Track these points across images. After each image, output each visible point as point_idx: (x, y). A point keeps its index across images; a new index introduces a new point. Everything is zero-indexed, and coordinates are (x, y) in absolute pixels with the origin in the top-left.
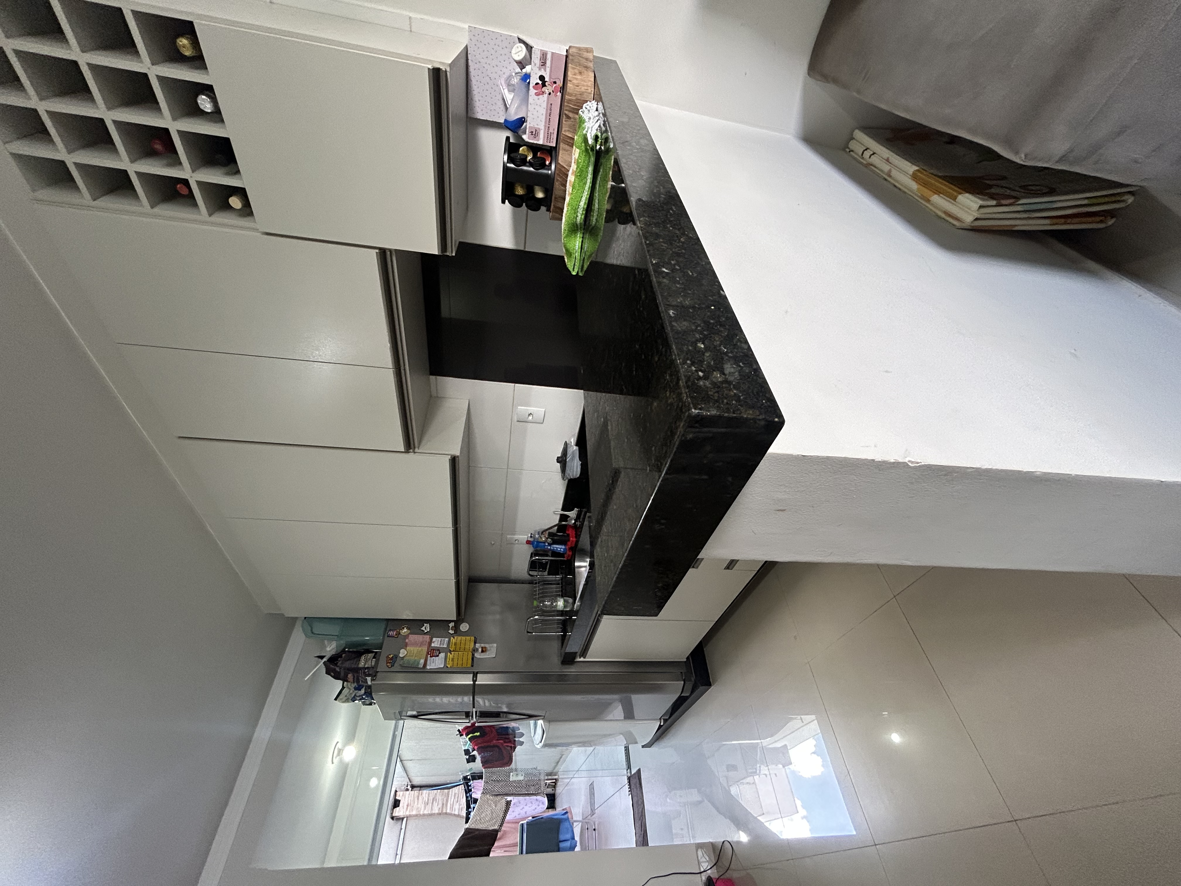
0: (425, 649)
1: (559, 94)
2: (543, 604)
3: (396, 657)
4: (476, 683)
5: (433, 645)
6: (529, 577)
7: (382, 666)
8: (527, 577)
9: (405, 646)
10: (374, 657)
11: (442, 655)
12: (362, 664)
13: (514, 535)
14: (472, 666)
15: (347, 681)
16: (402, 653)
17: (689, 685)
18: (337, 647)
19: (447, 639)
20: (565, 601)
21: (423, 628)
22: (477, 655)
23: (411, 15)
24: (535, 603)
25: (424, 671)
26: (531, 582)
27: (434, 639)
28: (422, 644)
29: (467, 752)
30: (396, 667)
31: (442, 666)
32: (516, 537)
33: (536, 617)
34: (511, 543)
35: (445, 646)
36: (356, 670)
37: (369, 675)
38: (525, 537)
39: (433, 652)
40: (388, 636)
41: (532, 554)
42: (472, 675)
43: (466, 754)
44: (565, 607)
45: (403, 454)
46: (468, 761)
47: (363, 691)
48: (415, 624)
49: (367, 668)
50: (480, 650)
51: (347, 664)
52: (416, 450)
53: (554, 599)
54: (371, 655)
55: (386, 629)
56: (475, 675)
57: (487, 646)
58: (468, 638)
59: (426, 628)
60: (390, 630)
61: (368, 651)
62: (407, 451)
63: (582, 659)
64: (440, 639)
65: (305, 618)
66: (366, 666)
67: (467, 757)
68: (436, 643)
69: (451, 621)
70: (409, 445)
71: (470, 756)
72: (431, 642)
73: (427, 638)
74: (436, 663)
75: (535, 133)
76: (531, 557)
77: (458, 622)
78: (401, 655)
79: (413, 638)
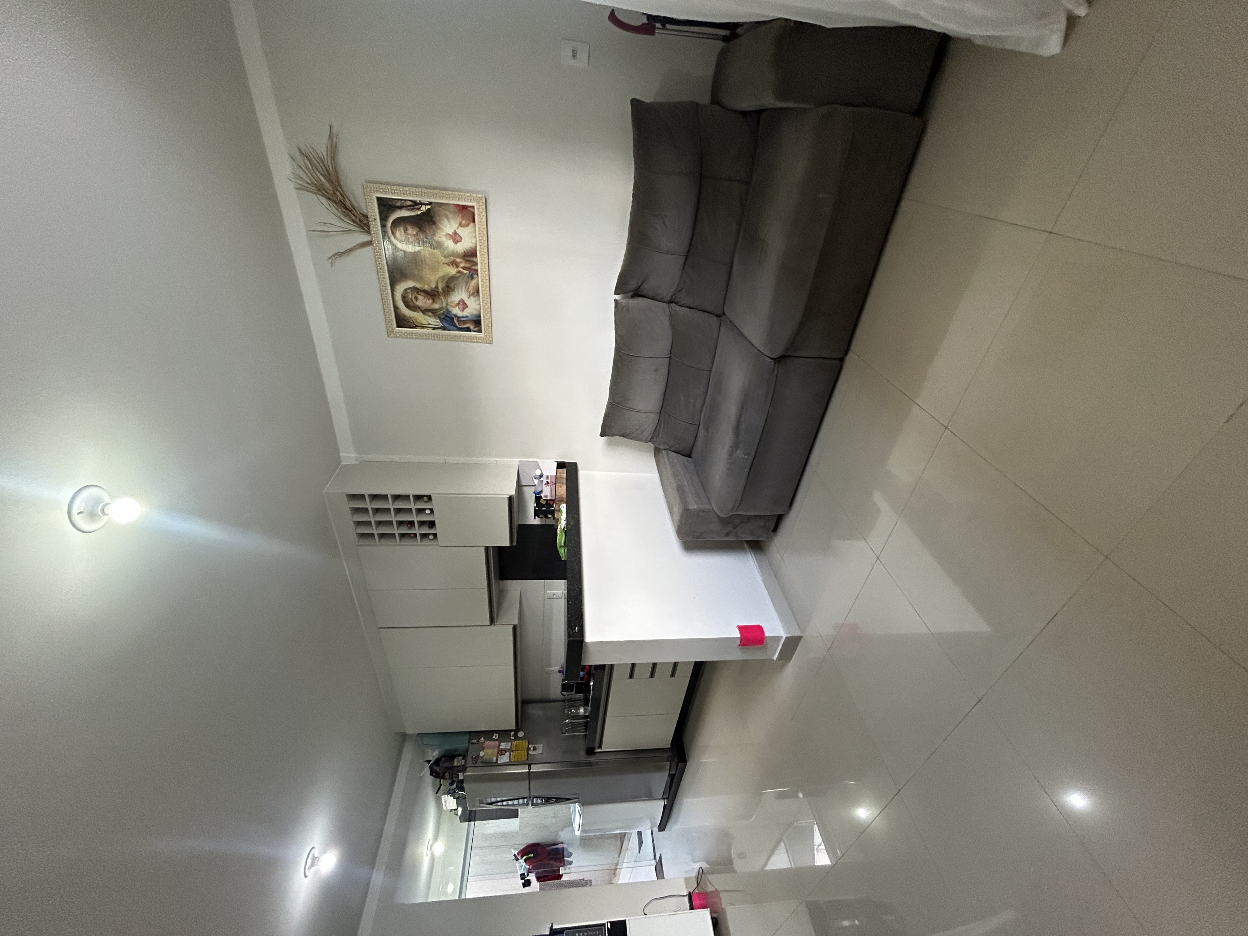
0: (496, 750)
1: (554, 485)
2: (571, 712)
3: (478, 756)
4: (531, 771)
5: (501, 747)
6: (562, 696)
7: (470, 763)
8: (561, 697)
9: (483, 749)
10: (463, 759)
11: (508, 754)
12: (455, 764)
13: (551, 667)
14: (527, 759)
15: (444, 778)
16: (482, 754)
17: (674, 765)
18: (439, 753)
19: (510, 743)
20: (585, 709)
21: (494, 737)
22: (530, 752)
23: (497, 459)
24: (566, 711)
25: (496, 765)
26: (564, 701)
27: (502, 744)
28: (494, 747)
29: (523, 876)
30: (479, 764)
31: (508, 761)
32: (552, 668)
33: (567, 721)
34: (548, 673)
35: (509, 748)
36: (451, 768)
37: (460, 771)
38: (557, 668)
39: (501, 752)
40: (472, 744)
41: (563, 679)
42: (527, 766)
43: (522, 879)
44: (585, 713)
45: (488, 627)
46: (524, 885)
47: (455, 786)
48: (488, 734)
49: (459, 766)
50: (532, 748)
51: (446, 765)
52: (496, 623)
53: (577, 708)
54: (461, 758)
55: (469, 738)
56: (530, 765)
57: (536, 746)
58: (524, 741)
59: (496, 736)
60: (472, 740)
61: (458, 756)
62: (491, 624)
63: (599, 750)
64: (505, 743)
65: (418, 734)
66: (458, 765)
67: (523, 881)
68: (503, 746)
69: (511, 731)
70: (492, 621)
71: (525, 881)
72: (499, 746)
73: (497, 743)
74: (504, 759)
75: (546, 496)
76: (563, 681)
77: (516, 731)
78: (481, 755)
79: (488, 743)
